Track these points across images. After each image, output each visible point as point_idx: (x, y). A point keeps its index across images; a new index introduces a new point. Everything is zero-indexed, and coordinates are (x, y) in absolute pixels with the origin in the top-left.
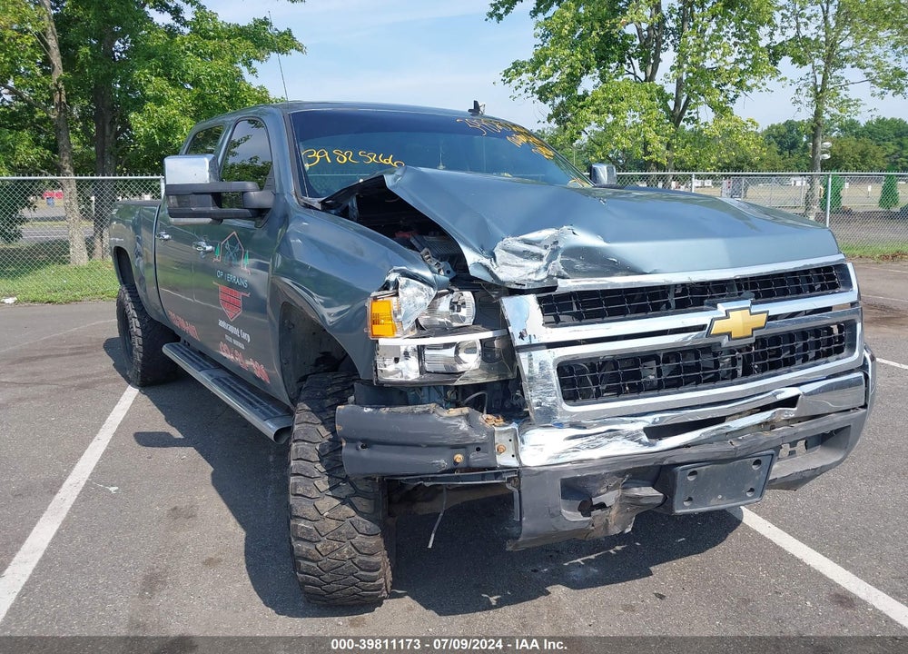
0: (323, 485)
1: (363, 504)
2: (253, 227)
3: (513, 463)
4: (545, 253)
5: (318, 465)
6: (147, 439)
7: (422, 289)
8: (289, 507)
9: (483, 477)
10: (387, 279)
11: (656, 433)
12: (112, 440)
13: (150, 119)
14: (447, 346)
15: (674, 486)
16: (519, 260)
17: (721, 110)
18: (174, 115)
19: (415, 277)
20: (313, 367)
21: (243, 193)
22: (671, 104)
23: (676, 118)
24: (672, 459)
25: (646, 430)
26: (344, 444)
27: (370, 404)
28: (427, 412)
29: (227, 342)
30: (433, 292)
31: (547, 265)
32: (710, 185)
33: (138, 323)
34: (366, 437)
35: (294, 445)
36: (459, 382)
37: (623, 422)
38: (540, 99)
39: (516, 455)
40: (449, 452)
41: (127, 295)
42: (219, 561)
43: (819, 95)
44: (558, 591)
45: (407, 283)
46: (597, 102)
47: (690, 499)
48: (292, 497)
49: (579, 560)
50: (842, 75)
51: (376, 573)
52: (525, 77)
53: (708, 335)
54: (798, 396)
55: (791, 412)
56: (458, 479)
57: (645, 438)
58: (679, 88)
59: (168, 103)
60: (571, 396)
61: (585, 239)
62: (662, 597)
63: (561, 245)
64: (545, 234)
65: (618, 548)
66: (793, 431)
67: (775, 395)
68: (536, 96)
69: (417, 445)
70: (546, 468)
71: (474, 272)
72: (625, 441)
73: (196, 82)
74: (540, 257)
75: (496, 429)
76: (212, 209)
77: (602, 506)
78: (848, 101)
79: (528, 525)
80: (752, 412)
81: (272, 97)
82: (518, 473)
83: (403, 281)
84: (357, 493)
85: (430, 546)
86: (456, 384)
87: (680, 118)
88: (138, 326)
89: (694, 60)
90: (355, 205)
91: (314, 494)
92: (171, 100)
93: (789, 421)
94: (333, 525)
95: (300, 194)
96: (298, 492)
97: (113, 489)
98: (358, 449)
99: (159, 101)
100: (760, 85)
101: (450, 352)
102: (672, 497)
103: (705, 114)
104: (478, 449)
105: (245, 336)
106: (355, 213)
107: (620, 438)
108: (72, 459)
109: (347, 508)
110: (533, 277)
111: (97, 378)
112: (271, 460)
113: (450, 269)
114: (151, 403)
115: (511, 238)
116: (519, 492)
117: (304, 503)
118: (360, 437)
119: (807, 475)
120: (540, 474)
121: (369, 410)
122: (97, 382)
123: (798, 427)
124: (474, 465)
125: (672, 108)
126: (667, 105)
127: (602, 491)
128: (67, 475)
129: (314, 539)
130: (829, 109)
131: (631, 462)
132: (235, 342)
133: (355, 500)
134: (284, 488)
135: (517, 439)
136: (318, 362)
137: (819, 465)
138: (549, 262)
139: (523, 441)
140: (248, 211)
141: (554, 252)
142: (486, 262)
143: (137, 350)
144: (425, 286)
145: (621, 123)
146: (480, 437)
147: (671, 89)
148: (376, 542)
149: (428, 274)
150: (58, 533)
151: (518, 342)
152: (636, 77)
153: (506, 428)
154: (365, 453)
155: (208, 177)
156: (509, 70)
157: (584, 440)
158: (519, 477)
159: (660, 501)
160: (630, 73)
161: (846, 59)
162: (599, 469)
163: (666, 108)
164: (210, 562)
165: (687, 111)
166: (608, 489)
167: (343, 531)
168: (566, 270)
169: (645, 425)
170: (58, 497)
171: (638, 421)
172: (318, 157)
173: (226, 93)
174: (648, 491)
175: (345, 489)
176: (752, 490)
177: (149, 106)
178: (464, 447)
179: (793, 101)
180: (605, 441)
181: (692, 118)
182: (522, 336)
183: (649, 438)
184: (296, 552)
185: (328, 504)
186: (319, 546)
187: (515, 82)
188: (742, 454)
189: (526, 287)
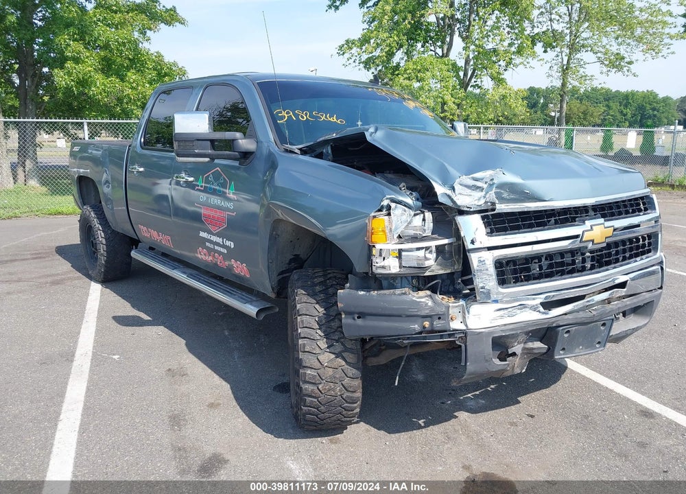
0: (323, 344)
1: (351, 357)
2: (238, 165)
3: (462, 327)
4: (485, 186)
5: (319, 331)
6: (123, 321)
7: (405, 211)
8: (300, 361)
9: (442, 337)
10: (382, 204)
11: (548, 305)
12: (97, 322)
13: (69, 74)
14: (418, 249)
15: (556, 341)
16: (469, 191)
17: (498, 80)
18: (90, 71)
19: (399, 202)
20: (287, 265)
21: (233, 140)
22: (461, 74)
23: (464, 85)
24: (558, 322)
25: (542, 304)
26: (343, 316)
27: (362, 289)
28: (405, 294)
29: (208, 248)
30: (412, 213)
31: (486, 194)
32: (475, 133)
33: (102, 234)
34: (361, 311)
35: (299, 318)
36: (427, 274)
37: (528, 299)
38: (365, 67)
39: (464, 322)
40: (421, 320)
41: (92, 213)
42: (219, 404)
43: (565, 70)
44: (462, 415)
45: (396, 207)
46: (408, 72)
47: (564, 349)
48: (300, 353)
49: (469, 395)
50: (581, 58)
51: (355, 405)
52: (355, 50)
53: (581, 241)
54: (627, 281)
55: (622, 292)
56: (425, 338)
57: (541, 309)
58: (467, 62)
59: (84, 62)
60: (502, 282)
61: (510, 178)
62: (532, 416)
63: (495, 181)
64: (486, 174)
65: (492, 386)
66: (624, 305)
67: (614, 280)
68: (362, 65)
69: (400, 316)
70: (483, 330)
71: (441, 199)
72: (530, 311)
73: (106, 47)
74: (481, 189)
75: (451, 305)
76: (210, 151)
77: (514, 354)
78: (585, 76)
79: (471, 367)
80: (600, 292)
81: (166, 61)
82: (465, 333)
83: (393, 205)
84: (346, 350)
85: (396, 384)
86: (426, 274)
87: (468, 85)
88: (103, 236)
89: (481, 43)
90: (330, 151)
91: (318, 351)
92: (86, 60)
93: (620, 298)
94: (330, 371)
95: (278, 142)
96: (306, 350)
97: (116, 357)
98: (354, 319)
99: (77, 60)
100: (525, 63)
101: (421, 253)
102: (554, 348)
103: (487, 83)
104: (439, 318)
105: (228, 243)
106: (331, 157)
107: (527, 309)
108: (74, 336)
109: (339, 360)
110: (477, 203)
111: (63, 277)
112: (227, 334)
113: (419, 197)
114: (115, 295)
115: (464, 176)
116: (466, 346)
117: (310, 357)
118: (357, 310)
119: (629, 332)
120: (479, 335)
121: (362, 293)
122: (64, 279)
123: (627, 301)
124: (436, 329)
125: (462, 78)
126: (459, 75)
127: (516, 344)
128: (75, 348)
129: (318, 382)
130: (572, 82)
131: (535, 325)
132: (216, 248)
133: (345, 354)
134: (295, 348)
135: (464, 312)
136: (291, 261)
137: (635, 326)
138: (487, 193)
139: (468, 312)
140: (237, 153)
141: (491, 186)
142: (449, 192)
143: (102, 255)
144: (406, 209)
145: (427, 88)
146: (441, 310)
147: (461, 63)
148: (357, 383)
149: (409, 201)
150: (88, 389)
151: (469, 246)
152: (436, 53)
153: (457, 304)
154: (360, 322)
155: (207, 128)
156: (343, 45)
157: (506, 311)
158: (466, 336)
159: (545, 351)
160: (431, 50)
161: (583, 46)
162: (515, 330)
163: (458, 76)
164: (211, 406)
165: (473, 80)
166: (518, 343)
167: (337, 376)
168: (497, 198)
169: (541, 301)
170: (75, 363)
171: (537, 298)
172: (286, 115)
173: (130, 56)
174: (538, 345)
175: (338, 347)
176: (599, 343)
177: (69, 64)
178: (430, 316)
179: (547, 74)
180: (519, 311)
181: (477, 85)
182: (473, 242)
183: (544, 309)
184: (304, 391)
185: (327, 357)
186: (320, 387)
187: (347, 55)
188: (597, 319)
189: (472, 210)
